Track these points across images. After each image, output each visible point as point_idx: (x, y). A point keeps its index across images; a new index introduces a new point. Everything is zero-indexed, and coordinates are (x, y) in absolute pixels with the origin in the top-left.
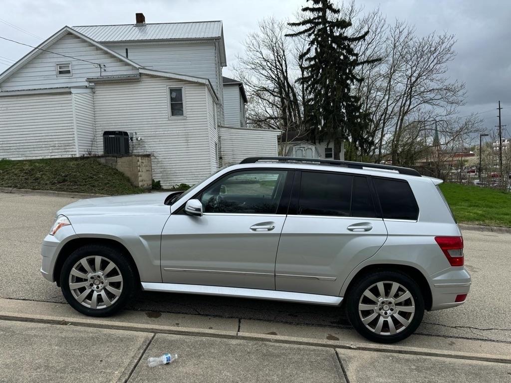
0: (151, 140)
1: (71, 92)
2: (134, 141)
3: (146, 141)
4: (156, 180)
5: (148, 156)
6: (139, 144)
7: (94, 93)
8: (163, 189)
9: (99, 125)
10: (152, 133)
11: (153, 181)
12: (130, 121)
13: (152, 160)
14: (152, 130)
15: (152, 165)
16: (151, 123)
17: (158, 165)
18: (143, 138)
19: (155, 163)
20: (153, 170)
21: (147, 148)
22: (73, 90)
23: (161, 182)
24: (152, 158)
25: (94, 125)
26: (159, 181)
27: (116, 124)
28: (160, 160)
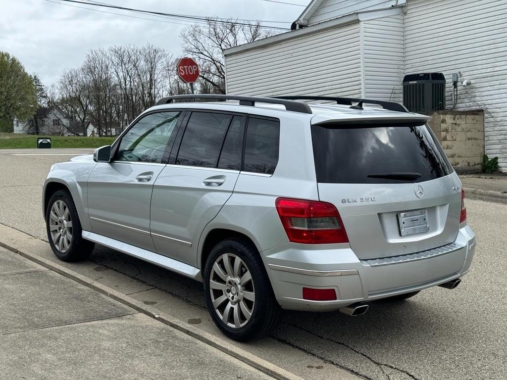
0: (486, 84)
1: (358, 20)
2: (459, 88)
3: (478, 85)
4: (491, 157)
5: (480, 112)
6: (467, 93)
7: (405, 14)
8: (501, 172)
9: (409, 66)
10: (489, 70)
11: (485, 157)
12: (454, 53)
13: (486, 120)
14: (489, 65)
15: (486, 129)
16: (486, 52)
17: (496, 128)
18: (472, 82)
19: (491, 125)
20: (486, 139)
21: (478, 98)
22: (361, 17)
23: (499, 160)
24: (486, 115)
25: (402, 67)
26: (496, 158)
27: (434, 62)
28: (499, 119)
